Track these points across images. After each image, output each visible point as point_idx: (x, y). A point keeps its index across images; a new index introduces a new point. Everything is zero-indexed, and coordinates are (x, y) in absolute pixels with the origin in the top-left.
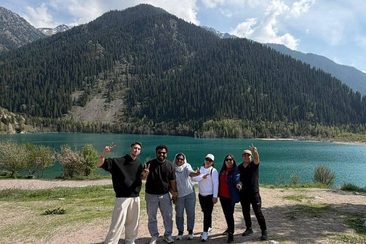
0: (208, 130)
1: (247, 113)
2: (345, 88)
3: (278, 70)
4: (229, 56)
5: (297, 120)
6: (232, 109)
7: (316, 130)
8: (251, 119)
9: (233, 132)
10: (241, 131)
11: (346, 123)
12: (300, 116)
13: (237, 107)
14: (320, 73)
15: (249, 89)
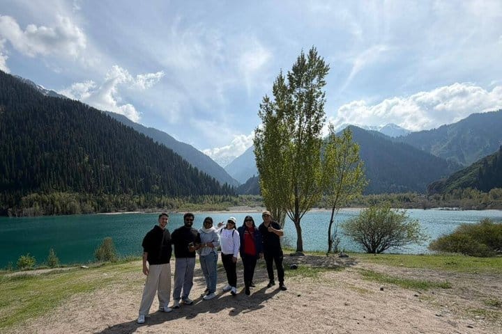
0: (31, 206)
1: (84, 185)
3: (120, 140)
4: (57, 118)
5: (143, 193)
6: (64, 180)
7: (162, 201)
8: (90, 191)
9: (68, 206)
10: (78, 206)
12: (145, 189)
13: (71, 179)
15: (87, 159)
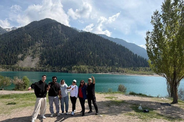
0: (74, 70)
1: (90, 63)
2: (131, 52)
3: (103, 45)
4: (83, 39)
5: (111, 66)
6: (84, 61)
7: (119, 70)
8: (92, 65)
9: (84, 70)
10: (87, 70)
11: (131, 67)
12: (112, 64)
13: (86, 61)
14: (121, 46)
15: (91, 53)
